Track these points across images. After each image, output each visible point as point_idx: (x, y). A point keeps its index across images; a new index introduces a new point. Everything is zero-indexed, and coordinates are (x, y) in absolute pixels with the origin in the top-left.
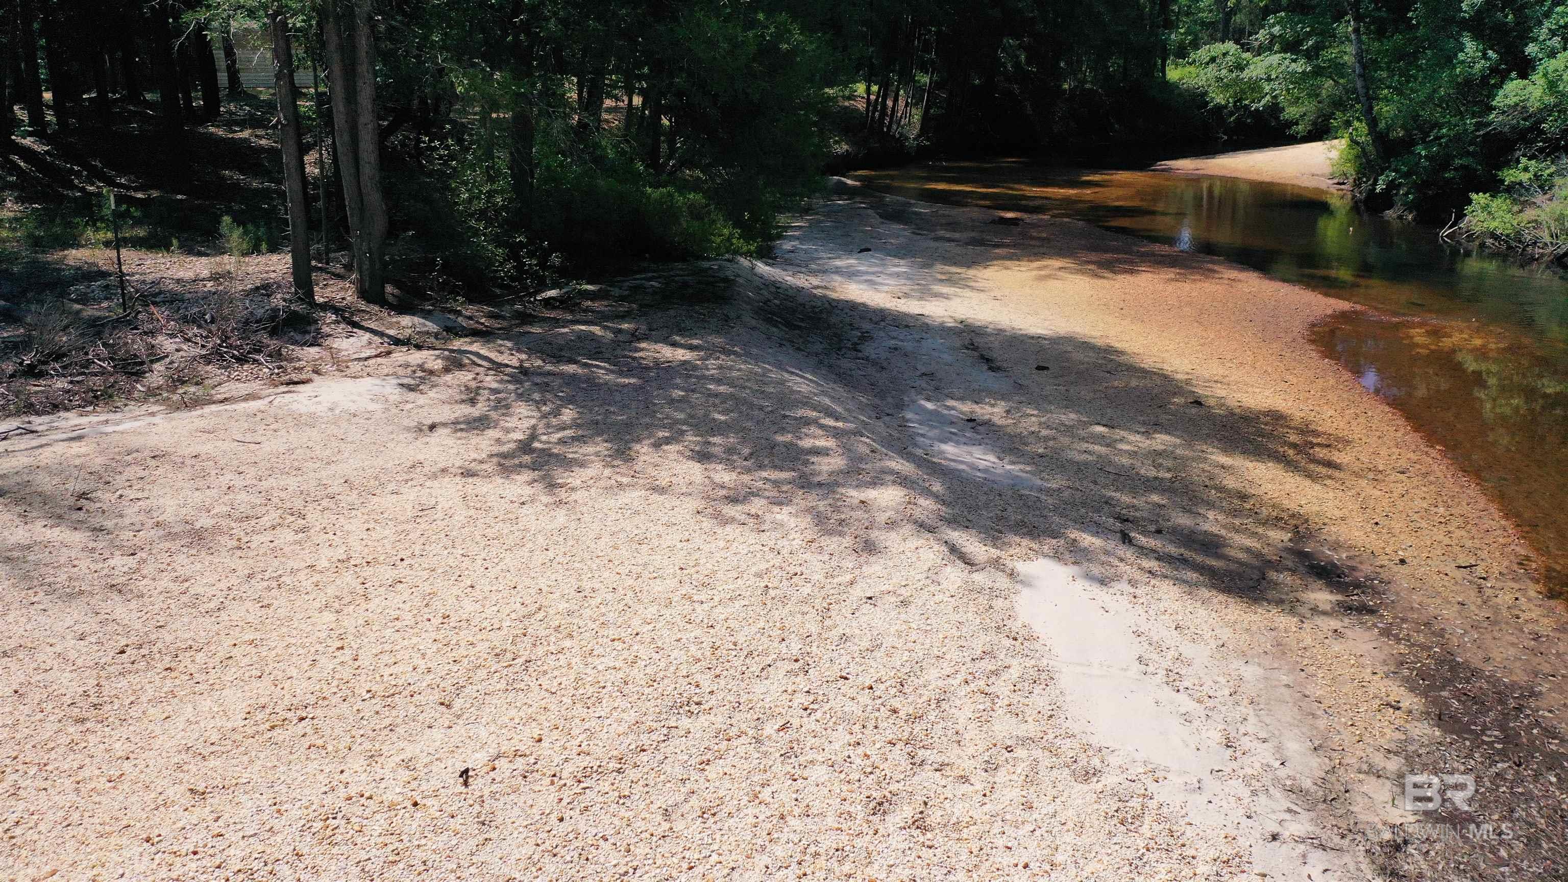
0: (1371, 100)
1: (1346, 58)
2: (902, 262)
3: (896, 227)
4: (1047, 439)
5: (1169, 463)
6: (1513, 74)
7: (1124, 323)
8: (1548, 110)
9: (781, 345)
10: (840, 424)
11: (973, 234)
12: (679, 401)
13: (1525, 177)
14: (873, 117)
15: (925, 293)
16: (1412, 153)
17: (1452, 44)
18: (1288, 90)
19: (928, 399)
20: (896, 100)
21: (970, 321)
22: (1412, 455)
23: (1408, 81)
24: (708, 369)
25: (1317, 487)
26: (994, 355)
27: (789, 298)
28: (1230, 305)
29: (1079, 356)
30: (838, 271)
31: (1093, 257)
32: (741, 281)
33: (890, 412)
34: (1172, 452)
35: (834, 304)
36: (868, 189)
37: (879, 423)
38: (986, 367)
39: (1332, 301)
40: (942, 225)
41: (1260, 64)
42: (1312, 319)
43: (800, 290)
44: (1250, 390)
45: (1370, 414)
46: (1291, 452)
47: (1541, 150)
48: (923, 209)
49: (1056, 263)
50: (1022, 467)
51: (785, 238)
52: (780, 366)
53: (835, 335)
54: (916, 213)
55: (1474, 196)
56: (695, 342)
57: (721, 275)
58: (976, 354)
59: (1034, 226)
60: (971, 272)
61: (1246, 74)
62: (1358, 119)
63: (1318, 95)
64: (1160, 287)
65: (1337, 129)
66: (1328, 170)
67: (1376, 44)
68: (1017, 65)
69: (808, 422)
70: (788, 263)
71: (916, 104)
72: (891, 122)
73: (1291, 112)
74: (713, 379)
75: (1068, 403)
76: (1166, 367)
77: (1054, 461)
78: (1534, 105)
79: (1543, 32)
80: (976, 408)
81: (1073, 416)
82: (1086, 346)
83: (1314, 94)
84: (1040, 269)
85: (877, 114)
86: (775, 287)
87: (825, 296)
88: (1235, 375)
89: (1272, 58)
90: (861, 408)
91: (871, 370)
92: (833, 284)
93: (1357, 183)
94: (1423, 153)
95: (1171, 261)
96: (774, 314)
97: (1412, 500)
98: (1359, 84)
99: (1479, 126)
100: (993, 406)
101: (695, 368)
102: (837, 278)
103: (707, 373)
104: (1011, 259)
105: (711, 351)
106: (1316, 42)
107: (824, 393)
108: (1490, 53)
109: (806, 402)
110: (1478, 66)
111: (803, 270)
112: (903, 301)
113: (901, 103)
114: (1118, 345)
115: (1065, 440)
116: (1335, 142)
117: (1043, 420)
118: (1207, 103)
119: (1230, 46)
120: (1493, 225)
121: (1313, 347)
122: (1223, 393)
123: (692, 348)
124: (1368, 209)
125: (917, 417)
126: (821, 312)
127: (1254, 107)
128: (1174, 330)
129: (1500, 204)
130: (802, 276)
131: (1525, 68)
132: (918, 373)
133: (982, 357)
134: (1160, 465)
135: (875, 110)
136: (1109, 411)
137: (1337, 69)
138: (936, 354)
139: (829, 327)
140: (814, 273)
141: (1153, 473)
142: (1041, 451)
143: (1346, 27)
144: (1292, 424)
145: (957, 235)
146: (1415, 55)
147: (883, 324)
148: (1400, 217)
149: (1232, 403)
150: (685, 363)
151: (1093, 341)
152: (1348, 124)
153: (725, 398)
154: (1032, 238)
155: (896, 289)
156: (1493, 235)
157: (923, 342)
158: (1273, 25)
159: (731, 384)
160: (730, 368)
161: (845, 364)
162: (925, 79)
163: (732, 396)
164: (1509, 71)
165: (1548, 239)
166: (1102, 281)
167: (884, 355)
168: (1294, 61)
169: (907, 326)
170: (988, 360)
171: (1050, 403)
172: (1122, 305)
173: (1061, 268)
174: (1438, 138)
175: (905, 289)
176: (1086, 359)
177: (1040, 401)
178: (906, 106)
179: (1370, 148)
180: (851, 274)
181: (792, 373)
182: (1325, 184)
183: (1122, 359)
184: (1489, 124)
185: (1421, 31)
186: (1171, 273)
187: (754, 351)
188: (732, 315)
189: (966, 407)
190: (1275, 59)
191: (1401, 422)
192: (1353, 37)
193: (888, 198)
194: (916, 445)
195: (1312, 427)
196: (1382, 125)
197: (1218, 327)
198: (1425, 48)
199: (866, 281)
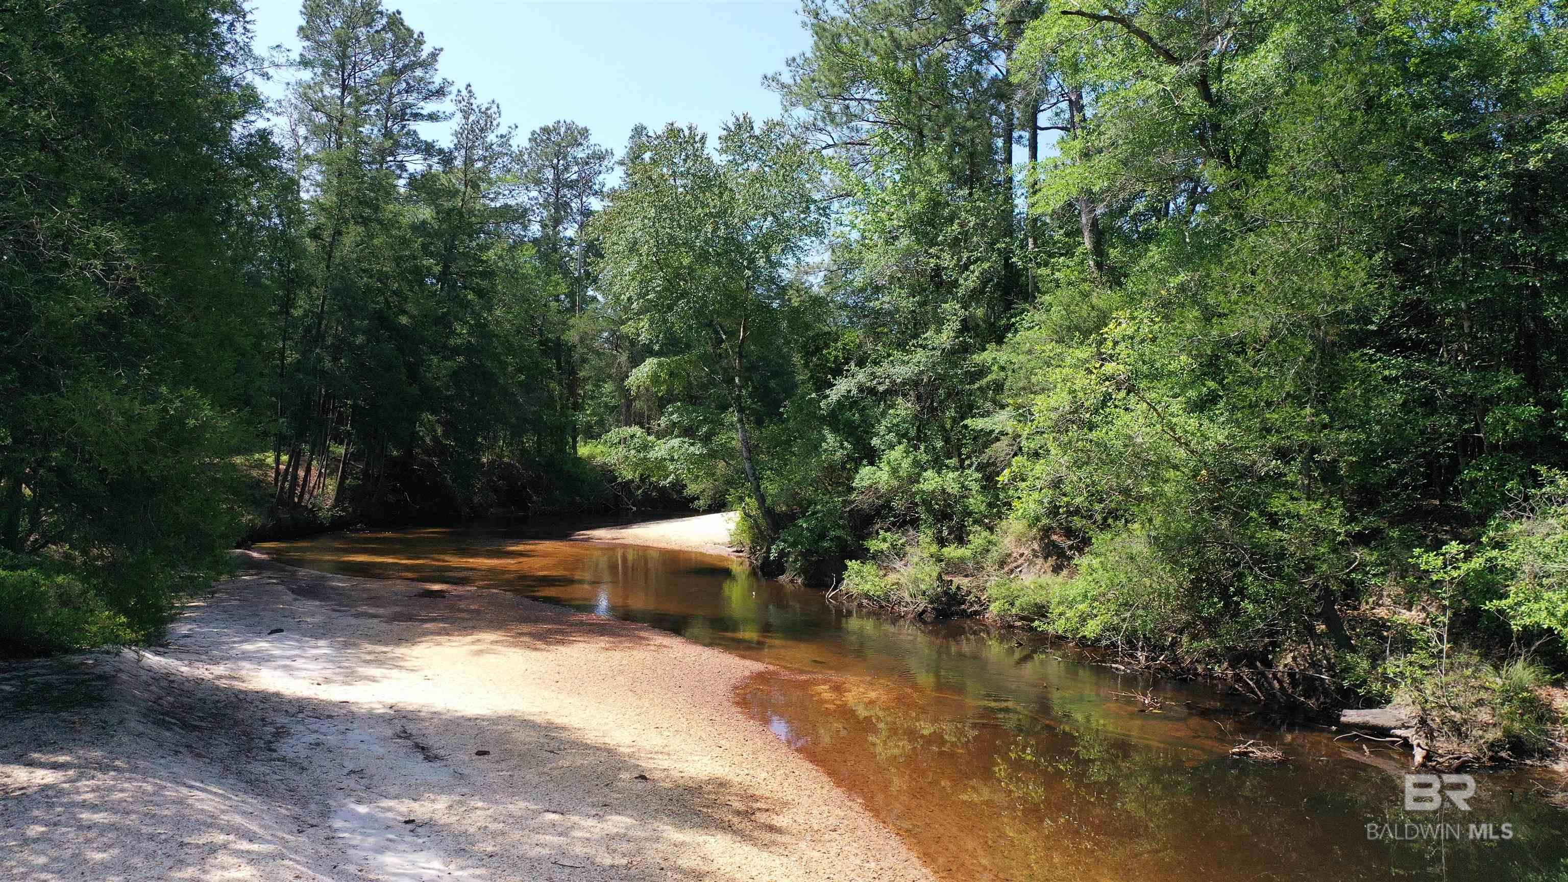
0: (758, 479)
1: (733, 442)
2: (321, 643)
3: (312, 604)
4: (494, 835)
5: (624, 847)
6: (865, 462)
7: (561, 697)
8: (894, 491)
9: (176, 753)
10: (254, 847)
11: (398, 609)
12: (36, 840)
13: (884, 546)
14: (282, 488)
15: (351, 677)
16: (795, 525)
17: (815, 435)
18: (689, 469)
19: (359, 802)
20: (308, 471)
21: (401, 705)
22: (838, 812)
23: (786, 465)
24: (78, 793)
25: (765, 855)
26: (430, 742)
27: (183, 692)
28: (660, 672)
29: (521, 735)
30: (246, 657)
31: (525, 628)
32: (124, 677)
33: (314, 822)
34: (625, 835)
35: (241, 696)
36: (279, 562)
37: (302, 838)
38: (422, 757)
39: (748, 663)
40: (363, 599)
41: (663, 446)
42: (733, 681)
43: (199, 682)
44: (689, 758)
45: (797, 773)
46: (736, 820)
47: (894, 524)
48: (340, 583)
49: (489, 636)
50: (471, 871)
51: (179, 620)
52: (177, 780)
53: (245, 733)
54: (333, 588)
55: (848, 563)
56: (62, 759)
57: (97, 670)
58: (409, 743)
59: (460, 597)
60: (400, 651)
61: (652, 455)
62: (749, 496)
63: (714, 474)
64: (592, 656)
65: (732, 504)
66: (727, 539)
67: (757, 433)
68: (435, 439)
69: (213, 849)
70: (184, 650)
71: (331, 473)
72: (302, 493)
73: (692, 488)
74: (84, 805)
75: (513, 788)
76: (607, 740)
77: (505, 859)
78: (883, 487)
79: (882, 429)
80: (415, 806)
81: (522, 804)
82: (526, 724)
83: (711, 474)
84: (473, 643)
85: (287, 485)
86: (167, 680)
87: (230, 688)
88: (676, 744)
89: (674, 441)
90: (280, 821)
91: (290, 774)
92: (243, 672)
93: (753, 551)
94: (805, 525)
95: (599, 630)
96: (167, 714)
97: (847, 858)
98: (747, 466)
99: (845, 503)
100: (433, 801)
101: (60, 793)
102: (246, 665)
103: (79, 798)
104: (439, 634)
105: (84, 768)
106: (709, 429)
107: (235, 809)
108: (846, 444)
109: (211, 823)
110: (838, 454)
111: (203, 657)
112: (324, 687)
113: (314, 473)
114: (559, 721)
115: (516, 835)
116: (731, 514)
117: (489, 812)
118: (616, 478)
119: (636, 430)
120: (867, 587)
121: (739, 710)
122: (665, 764)
123: (55, 766)
124: (764, 574)
125: (347, 825)
126: (226, 706)
127: (662, 483)
128: (611, 700)
129: (869, 568)
130: (200, 665)
131: (872, 456)
132: (346, 771)
133: (417, 746)
134: (614, 851)
135: (285, 479)
136: (556, 795)
137: (727, 453)
138: (363, 747)
139: (236, 723)
140: (215, 661)
141: (608, 861)
142: (490, 849)
143: (731, 416)
144: (733, 790)
145: (381, 611)
146: (788, 443)
147: (300, 715)
148: (792, 581)
149: (675, 774)
150: (44, 788)
151: (532, 718)
152: (741, 499)
153: (104, 829)
154: (463, 611)
155: (316, 674)
156: (867, 596)
157: (350, 734)
158: (672, 413)
159: (112, 809)
160: (111, 789)
161: (257, 768)
162: (341, 450)
163: (113, 827)
164: (861, 459)
165: (908, 599)
166: (534, 653)
167: (303, 753)
168: (692, 444)
169: (330, 717)
170: (423, 748)
171: (495, 792)
172: (557, 677)
173: (492, 642)
174: (814, 513)
175: (327, 673)
176: (528, 739)
177: (486, 791)
178: (319, 476)
179: (761, 521)
180: (261, 659)
181: (191, 787)
182: (726, 552)
183: (564, 735)
184: (853, 502)
185: (791, 424)
186: (603, 642)
187: (142, 764)
188: (114, 720)
189: (404, 807)
190: (676, 442)
191: (825, 778)
192: (738, 426)
193: (302, 572)
194: (348, 861)
195: (750, 792)
196: (769, 501)
197: (651, 696)
198: (796, 438)
199: (280, 667)
